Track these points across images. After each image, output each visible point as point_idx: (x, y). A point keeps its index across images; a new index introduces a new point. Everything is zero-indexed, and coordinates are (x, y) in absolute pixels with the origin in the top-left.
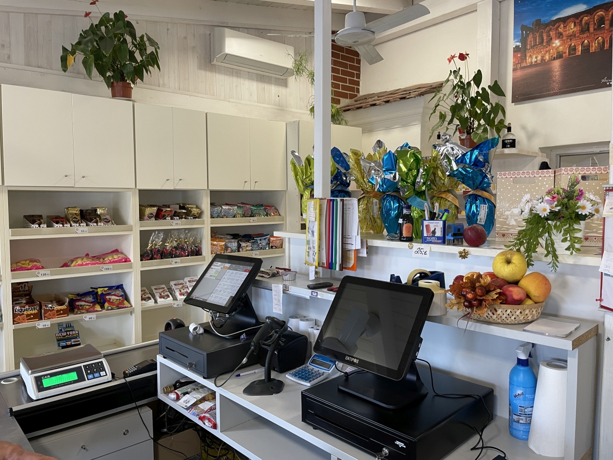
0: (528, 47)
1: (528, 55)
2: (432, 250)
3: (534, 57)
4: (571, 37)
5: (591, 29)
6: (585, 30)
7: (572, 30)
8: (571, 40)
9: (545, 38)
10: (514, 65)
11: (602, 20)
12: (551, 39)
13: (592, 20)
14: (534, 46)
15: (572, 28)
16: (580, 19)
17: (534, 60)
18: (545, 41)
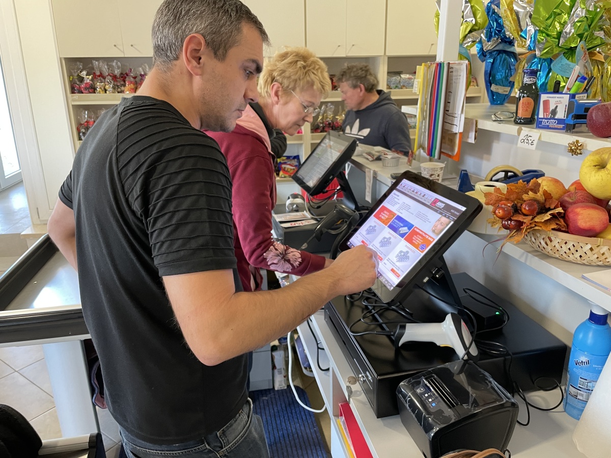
2: (543, 139)
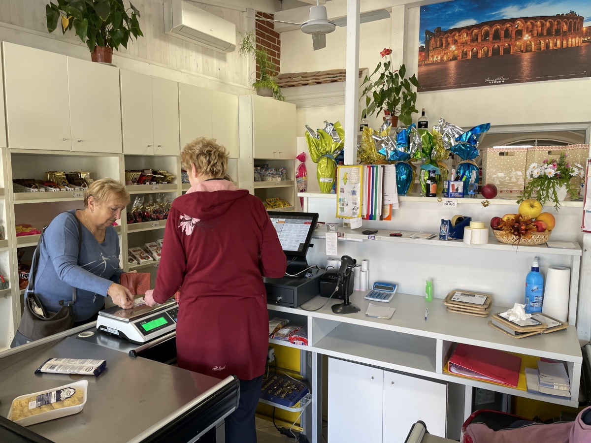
0: (431, 48)
1: (431, 55)
3: (435, 57)
4: (464, 44)
5: (479, 40)
6: (474, 40)
7: (464, 39)
8: (464, 46)
9: (444, 43)
10: (419, 62)
11: (487, 34)
12: (449, 44)
13: (480, 33)
14: (435, 48)
15: (465, 37)
16: (471, 31)
17: (435, 59)
18: (444, 45)
